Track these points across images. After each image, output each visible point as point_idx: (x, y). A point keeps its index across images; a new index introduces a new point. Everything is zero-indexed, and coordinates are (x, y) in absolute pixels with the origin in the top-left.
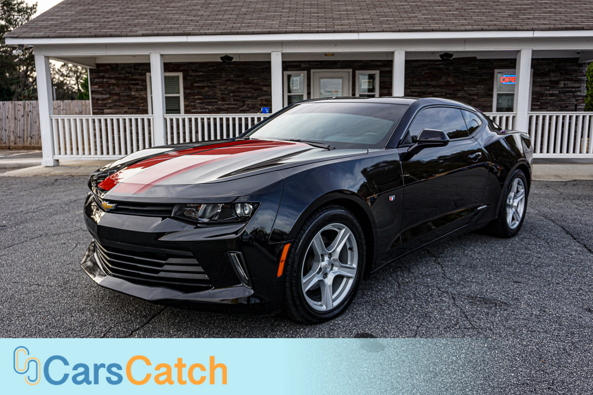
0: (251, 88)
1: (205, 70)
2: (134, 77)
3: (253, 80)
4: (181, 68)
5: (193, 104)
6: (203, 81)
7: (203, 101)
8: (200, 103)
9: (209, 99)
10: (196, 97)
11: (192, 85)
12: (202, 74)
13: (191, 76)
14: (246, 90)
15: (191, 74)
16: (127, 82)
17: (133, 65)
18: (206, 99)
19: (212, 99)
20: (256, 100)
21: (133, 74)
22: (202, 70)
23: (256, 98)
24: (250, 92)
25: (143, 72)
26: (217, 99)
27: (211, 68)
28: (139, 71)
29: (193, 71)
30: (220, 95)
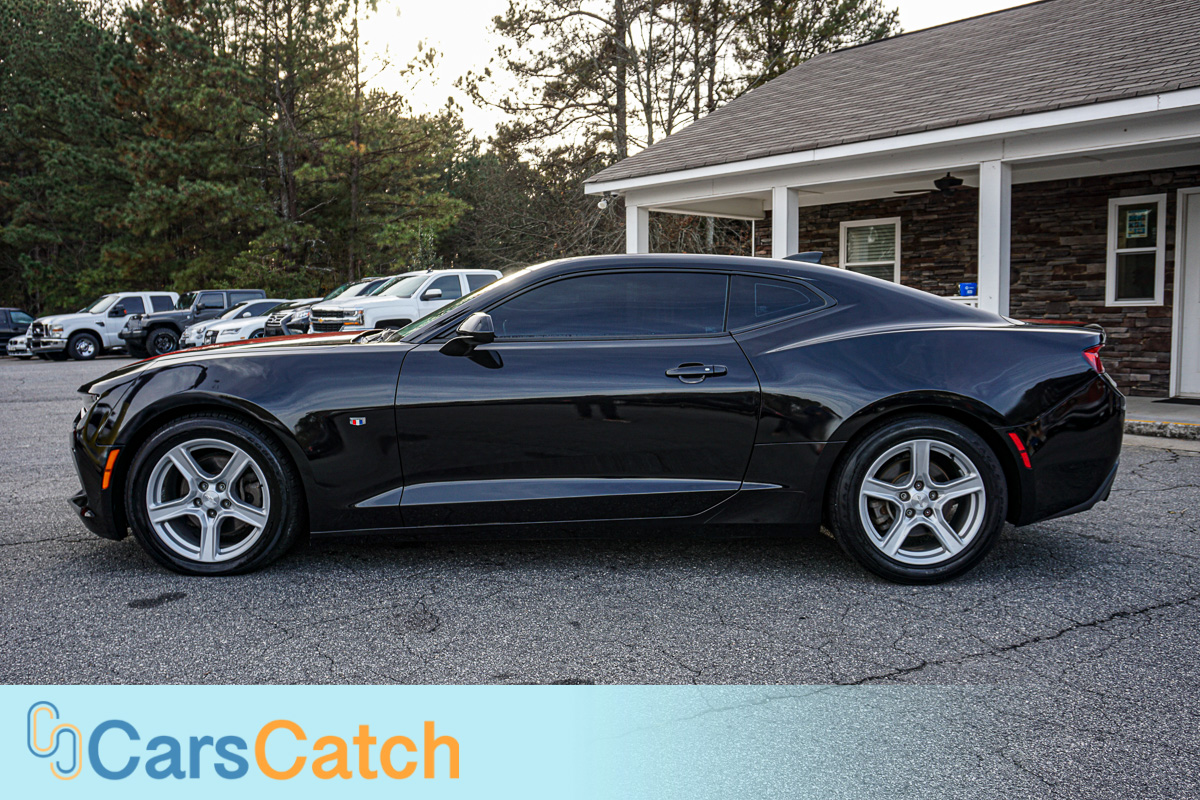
0: (1033, 241)
1: (942, 208)
2: (821, 232)
3: (1038, 224)
4: (899, 208)
5: (915, 279)
6: (937, 232)
7: (936, 272)
8: (929, 277)
9: (947, 268)
10: (922, 265)
11: (916, 241)
12: (936, 217)
13: (917, 222)
14: (1021, 245)
15: (915, 218)
16: (809, 241)
17: (819, 209)
18: (942, 268)
19: (952, 267)
20: (1041, 268)
21: (819, 227)
22: (935, 209)
23: (1043, 263)
24: (1031, 249)
25: (834, 220)
26: (962, 267)
27: (953, 205)
28: (829, 220)
29: (921, 212)
30: (968, 259)
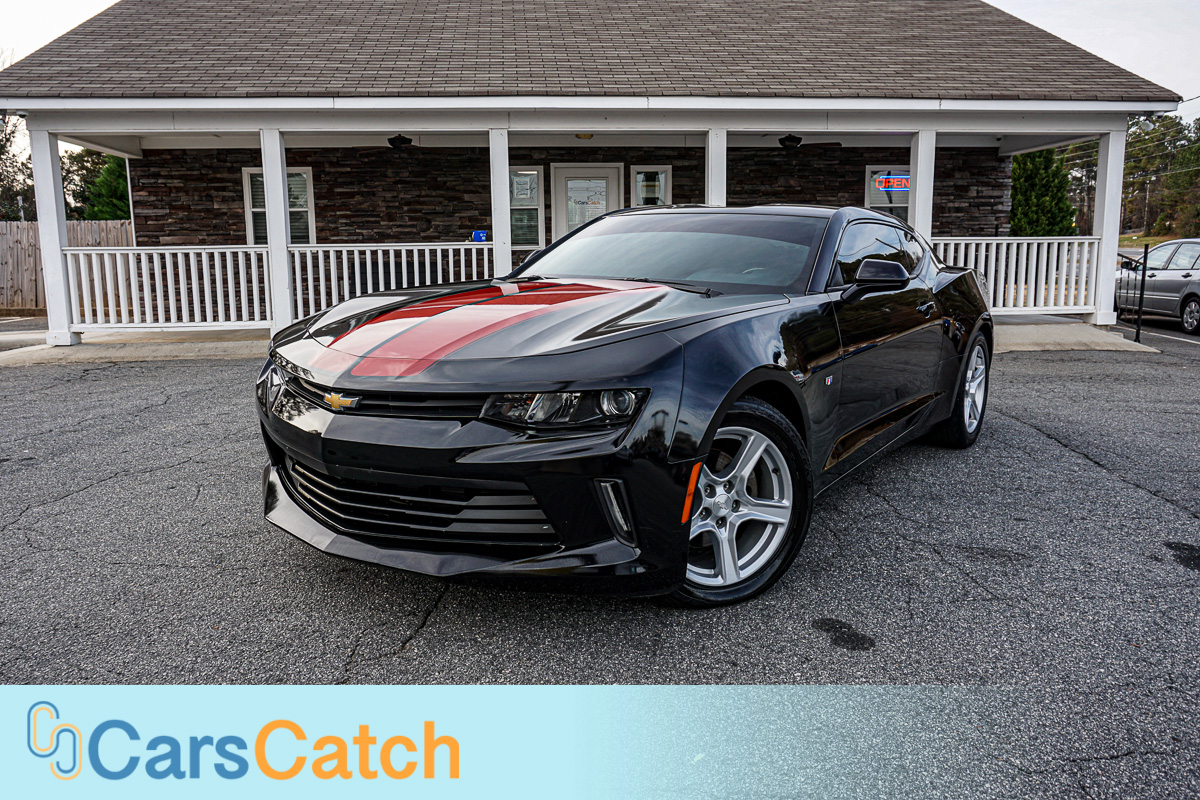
0: (441, 196)
1: (355, 162)
2: (218, 176)
3: (445, 182)
4: (309, 159)
5: (333, 226)
6: (351, 183)
7: (353, 220)
8: (347, 224)
9: (363, 216)
10: (338, 213)
11: (330, 191)
12: (349, 169)
13: (329, 173)
14: (432, 199)
15: (327, 170)
16: (205, 185)
17: (215, 153)
18: (358, 216)
19: (369, 216)
20: (451, 219)
21: (216, 170)
22: (349, 163)
23: (451, 215)
24: (440, 203)
25: (235, 165)
26: (378, 216)
27: (366, 160)
28: (229, 164)
29: (332, 164)
30: (384, 209)
